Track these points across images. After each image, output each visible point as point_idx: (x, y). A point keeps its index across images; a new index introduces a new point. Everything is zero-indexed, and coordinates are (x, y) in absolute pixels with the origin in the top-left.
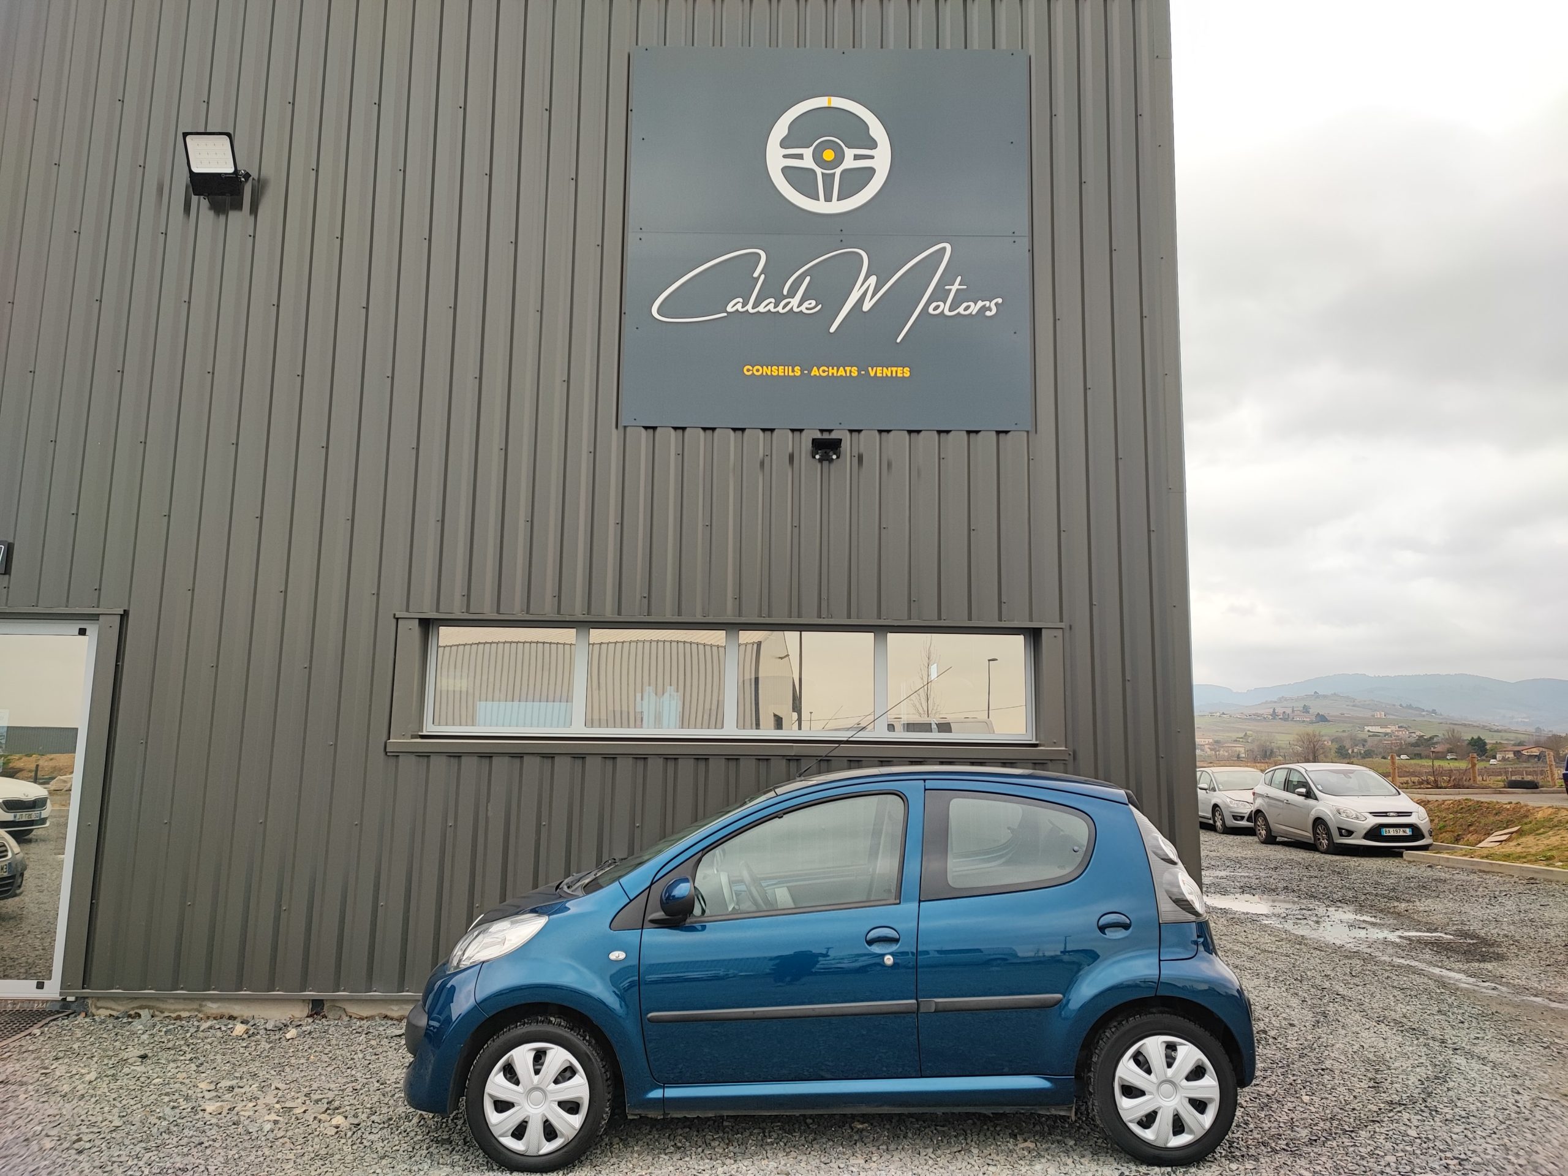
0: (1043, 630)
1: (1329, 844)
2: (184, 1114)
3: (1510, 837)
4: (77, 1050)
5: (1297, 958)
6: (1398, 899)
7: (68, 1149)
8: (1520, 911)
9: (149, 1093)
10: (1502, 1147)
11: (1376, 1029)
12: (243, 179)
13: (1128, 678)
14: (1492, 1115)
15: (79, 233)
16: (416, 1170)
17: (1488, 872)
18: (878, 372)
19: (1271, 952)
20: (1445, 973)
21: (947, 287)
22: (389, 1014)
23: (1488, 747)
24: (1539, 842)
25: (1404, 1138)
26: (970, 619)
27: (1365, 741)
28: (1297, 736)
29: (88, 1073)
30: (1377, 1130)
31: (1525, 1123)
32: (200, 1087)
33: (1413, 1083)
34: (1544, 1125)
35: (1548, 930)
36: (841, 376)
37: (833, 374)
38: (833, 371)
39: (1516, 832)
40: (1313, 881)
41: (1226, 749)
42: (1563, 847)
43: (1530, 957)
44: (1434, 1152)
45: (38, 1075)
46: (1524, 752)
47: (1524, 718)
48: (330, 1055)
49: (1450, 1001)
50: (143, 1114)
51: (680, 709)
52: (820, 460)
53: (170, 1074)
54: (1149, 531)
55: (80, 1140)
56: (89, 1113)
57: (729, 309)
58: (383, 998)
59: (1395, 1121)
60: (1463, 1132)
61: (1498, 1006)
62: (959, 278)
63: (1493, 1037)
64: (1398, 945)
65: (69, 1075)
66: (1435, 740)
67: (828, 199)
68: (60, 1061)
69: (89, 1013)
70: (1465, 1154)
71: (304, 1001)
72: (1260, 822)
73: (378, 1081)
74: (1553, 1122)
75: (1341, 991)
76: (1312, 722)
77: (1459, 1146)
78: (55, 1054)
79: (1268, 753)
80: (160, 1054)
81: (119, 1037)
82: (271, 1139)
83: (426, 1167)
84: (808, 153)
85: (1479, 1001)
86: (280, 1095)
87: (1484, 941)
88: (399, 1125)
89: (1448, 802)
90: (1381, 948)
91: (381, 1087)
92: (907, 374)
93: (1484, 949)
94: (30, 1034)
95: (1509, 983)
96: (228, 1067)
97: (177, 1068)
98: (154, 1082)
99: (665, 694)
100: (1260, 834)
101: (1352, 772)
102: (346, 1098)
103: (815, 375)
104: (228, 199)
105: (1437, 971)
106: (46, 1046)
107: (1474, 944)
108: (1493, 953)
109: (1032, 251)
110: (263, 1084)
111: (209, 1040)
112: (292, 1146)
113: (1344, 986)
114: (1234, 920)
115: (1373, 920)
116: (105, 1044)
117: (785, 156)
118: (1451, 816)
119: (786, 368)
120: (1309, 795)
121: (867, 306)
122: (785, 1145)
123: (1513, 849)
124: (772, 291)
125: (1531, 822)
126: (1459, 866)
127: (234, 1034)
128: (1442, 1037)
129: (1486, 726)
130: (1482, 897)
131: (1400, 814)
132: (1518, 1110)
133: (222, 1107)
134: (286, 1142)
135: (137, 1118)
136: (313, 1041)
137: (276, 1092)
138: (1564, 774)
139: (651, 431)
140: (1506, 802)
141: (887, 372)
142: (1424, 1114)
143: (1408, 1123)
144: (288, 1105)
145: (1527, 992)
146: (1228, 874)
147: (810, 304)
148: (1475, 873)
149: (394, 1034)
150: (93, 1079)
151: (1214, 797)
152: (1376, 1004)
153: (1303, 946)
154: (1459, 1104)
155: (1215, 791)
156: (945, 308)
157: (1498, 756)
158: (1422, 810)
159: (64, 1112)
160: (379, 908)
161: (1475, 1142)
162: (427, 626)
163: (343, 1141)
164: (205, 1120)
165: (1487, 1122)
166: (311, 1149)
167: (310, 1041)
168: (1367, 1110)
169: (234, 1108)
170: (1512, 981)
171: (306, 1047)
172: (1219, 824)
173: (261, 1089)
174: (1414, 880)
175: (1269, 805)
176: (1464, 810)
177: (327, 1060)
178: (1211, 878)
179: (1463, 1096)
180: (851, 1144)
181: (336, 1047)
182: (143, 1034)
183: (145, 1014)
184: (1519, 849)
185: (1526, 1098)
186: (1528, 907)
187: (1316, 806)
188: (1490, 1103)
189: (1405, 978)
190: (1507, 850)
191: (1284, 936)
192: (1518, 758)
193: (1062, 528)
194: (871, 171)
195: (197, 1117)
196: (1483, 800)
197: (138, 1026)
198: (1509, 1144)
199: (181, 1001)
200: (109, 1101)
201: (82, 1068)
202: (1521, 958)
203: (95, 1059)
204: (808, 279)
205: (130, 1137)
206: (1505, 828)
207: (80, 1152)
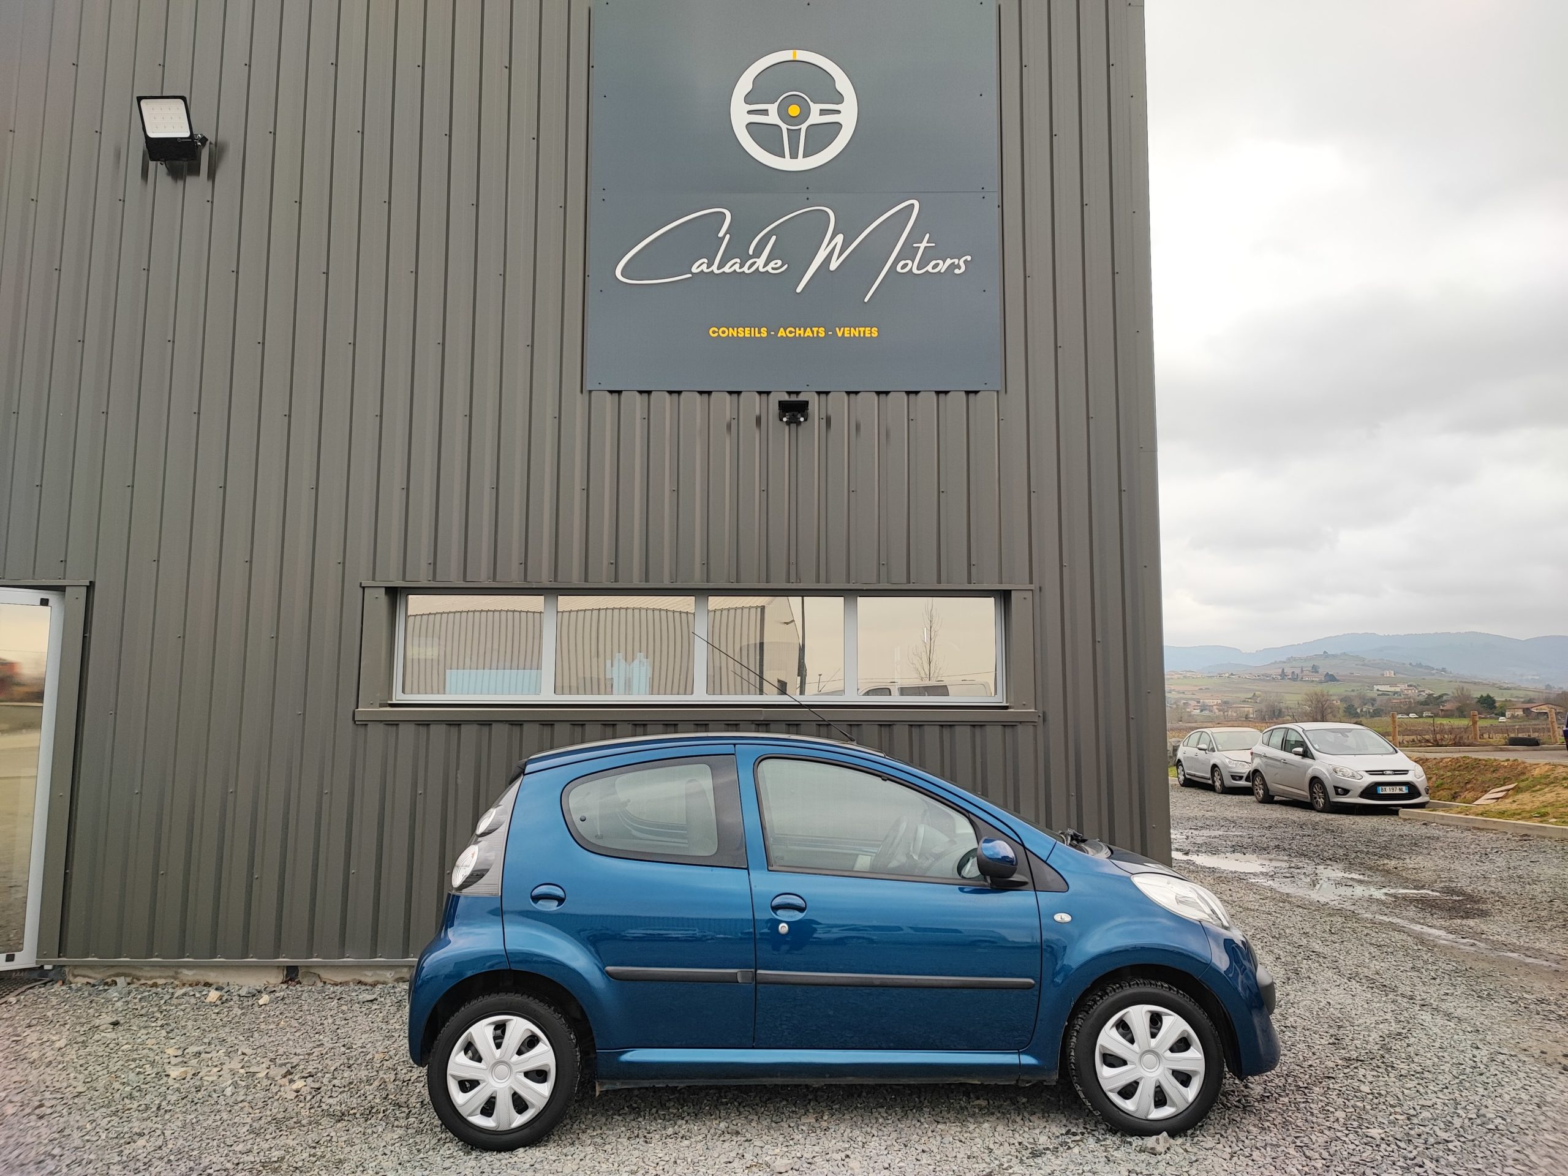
0: (1012, 592)
1: (1325, 802)
2: (149, 1079)
3: (1507, 794)
4: (51, 1018)
5: (1279, 915)
6: (1388, 857)
7: (29, 1114)
8: (1509, 868)
9: (116, 1059)
10: (1452, 1101)
11: (1346, 986)
12: (199, 144)
13: (1098, 639)
14: (1447, 1069)
15: (37, 201)
16: (370, 1132)
17: (1483, 829)
18: (846, 332)
19: (1254, 910)
20: (1426, 929)
21: (915, 245)
22: (363, 979)
23: (1497, 705)
24: (1534, 799)
25: (1356, 1094)
26: (939, 582)
27: (1374, 700)
28: (1305, 696)
29: (59, 1040)
30: (1331, 1086)
31: (1478, 1078)
32: (168, 1053)
33: (1374, 1039)
34: (1497, 1079)
35: (1535, 886)
36: (808, 336)
37: (800, 334)
38: (800, 332)
39: (1512, 789)
40: (1305, 839)
41: (1234, 710)
42: (1558, 803)
43: (1513, 913)
44: (1384, 1107)
45: (9, 1042)
46: (1533, 710)
47: (1534, 675)
48: (300, 1021)
49: (1425, 957)
50: (108, 1079)
51: (650, 675)
52: (788, 423)
53: (140, 1040)
54: (1120, 491)
55: (41, 1106)
56: (55, 1080)
57: (694, 270)
58: (355, 964)
59: (1350, 1077)
60: (1415, 1087)
61: (1473, 962)
62: (928, 235)
63: (1462, 993)
64: (1383, 903)
65: (40, 1042)
66: (1445, 698)
67: (794, 155)
68: (33, 1029)
69: (66, 982)
70: (1414, 1108)
71: (278, 967)
72: (1258, 781)
73: (344, 1046)
74: (1507, 1076)
75: (1317, 947)
76: (1321, 682)
77: (1409, 1101)
78: (28, 1021)
79: (1276, 714)
80: (133, 1020)
81: (94, 1004)
82: (230, 1104)
83: (380, 1130)
84: (773, 108)
85: (1455, 957)
86: (246, 1059)
87: (1470, 898)
88: (359, 1089)
89: (1446, 760)
90: (1366, 905)
91: (347, 1051)
92: (875, 334)
93: (1468, 906)
94: (6, 1002)
95: (1489, 939)
96: (197, 1033)
97: (148, 1033)
98: (122, 1048)
99: (635, 661)
100: (1258, 793)
101: (1350, 730)
102: (311, 1063)
103: (782, 336)
104: (184, 163)
105: (1418, 928)
106: (21, 1014)
107: (1459, 900)
108: (1478, 909)
109: (1002, 206)
110: (230, 1049)
111: (183, 1007)
112: (250, 1110)
113: (1321, 944)
114: (1221, 879)
115: (1361, 877)
116: (79, 1011)
117: (749, 112)
118: (1449, 774)
119: (753, 329)
120: (1306, 754)
121: (834, 266)
122: (740, 1104)
123: (1508, 806)
124: (738, 250)
125: (1527, 779)
126: (1454, 823)
127: (208, 1000)
128: (1411, 993)
129: (1496, 684)
130: (1473, 854)
131: (1396, 772)
132: (1474, 1064)
133: (186, 1072)
134: (245, 1107)
135: (100, 1084)
136: (286, 1006)
137: (242, 1057)
138: (1564, 731)
139: (616, 395)
140: (1504, 759)
141: (855, 332)
142: (1380, 1070)
143: (1363, 1079)
144: (252, 1070)
145: (1505, 947)
146: (1221, 833)
147: (776, 264)
148: (1469, 830)
149: (365, 1000)
150: (63, 1046)
151: (1214, 757)
152: (1351, 962)
153: (1286, 904)
154: (1416, 1060)
155: (1214, 751)
156: (913, 266)
157: (1507, 714)
158: (1419, 769)
159: (30, 1078)
160: (351, 876)
161: (1426, 1097)
162: (395, 594)
163: (302, 1105)
164: (168, 1085)
165: (1440, 1077)
166: (269, 1113)
167: (282, 1007)
168: (1323, 1066)
169: (199, 1073)
170: (1491, 937)
171: (278, 1013)
172: (1218, 784)
173: (228, 1054)
174: (1408, 838)
175: (1267, 765)
176: (1462, 768)
177: (297, 1025)
178: (1204, 838)
179: (1422, 1052)
180: (805, 1103)
181: (308, 1013)
182: (117, 1001)
183: (121, 981)
184: (1514, 806)
185: (1484, 1052)
186: (1518, 863)
187: (1312, 765)
188: (1448, 1059)
189: (1384, 935)
190: (1502, 807)
191: (1269, 895)
192: (1527, 716)
193: (1032, 489)
194: (838, 126)
195: (161, 1082)
196: (1481, 757)
197: (113, 993)
198: (1459, 1099)
199: (158, 968)
200: (75, 1068)
201: (54, 1035)
202: (1504, 914)
203: (67, 1027)
204: (774, 238)
205: (92, 1103)
206: (1502, 786)
207: (41, 1117)
